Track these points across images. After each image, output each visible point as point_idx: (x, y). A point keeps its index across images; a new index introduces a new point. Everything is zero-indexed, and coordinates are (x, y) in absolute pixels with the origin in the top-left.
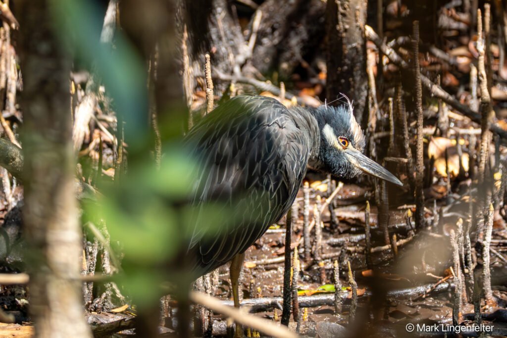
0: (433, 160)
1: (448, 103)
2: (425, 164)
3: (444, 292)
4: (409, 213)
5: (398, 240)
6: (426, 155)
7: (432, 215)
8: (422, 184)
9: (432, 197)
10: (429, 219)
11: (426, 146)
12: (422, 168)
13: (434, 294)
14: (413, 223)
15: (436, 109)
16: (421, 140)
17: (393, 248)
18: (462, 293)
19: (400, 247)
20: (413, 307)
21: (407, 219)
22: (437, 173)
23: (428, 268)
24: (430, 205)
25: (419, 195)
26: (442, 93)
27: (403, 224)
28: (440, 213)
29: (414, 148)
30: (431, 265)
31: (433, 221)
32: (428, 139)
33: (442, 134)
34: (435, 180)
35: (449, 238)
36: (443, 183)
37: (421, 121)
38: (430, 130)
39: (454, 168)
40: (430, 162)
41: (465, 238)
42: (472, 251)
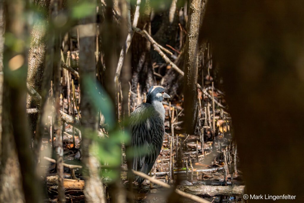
0: (218, 127)
1: (223, 109)
2: (216, 128)
3: (222, 170)
4: (210, 144)
5: (207, 153)
6: (216, 125)
7: (218, 145)
8: (215, 135)
9: (218, 139)
10: (217, 147)
11: (216, 122)
12: (214, 130)
13: (218, 171)
14: (212, 148)
15: (219, 110)
16: (214, 121)
17: (205, 156)
18: (227, 171)
19: (207, 155)
20: (211, 175)
21: (210, 146)
22: (220, 131)
23: (216, 162)
24: (217, 142)
25: (214, 138)
26: (221, 106)
27: (208, 148)
28: (220, 144)
29: (212, 123)
30: (217, 161)
31: (218, 147)
32: (217, 120)
33: (221, 119)
34: (219, 133)
35: (223, 153)
36: (222, 134)
37: (214, 114)
38: (218, 117)
39: (225, 130)
40: (217, 128)
41: (228, 153)
42: (230, 157)
